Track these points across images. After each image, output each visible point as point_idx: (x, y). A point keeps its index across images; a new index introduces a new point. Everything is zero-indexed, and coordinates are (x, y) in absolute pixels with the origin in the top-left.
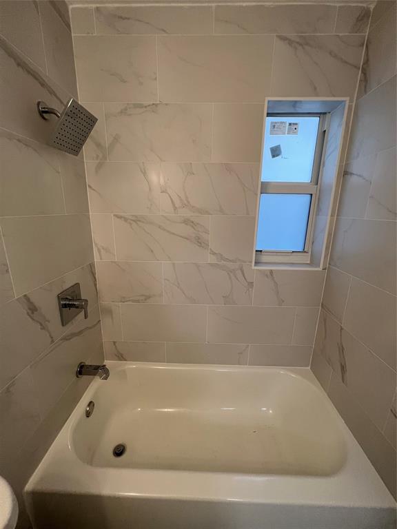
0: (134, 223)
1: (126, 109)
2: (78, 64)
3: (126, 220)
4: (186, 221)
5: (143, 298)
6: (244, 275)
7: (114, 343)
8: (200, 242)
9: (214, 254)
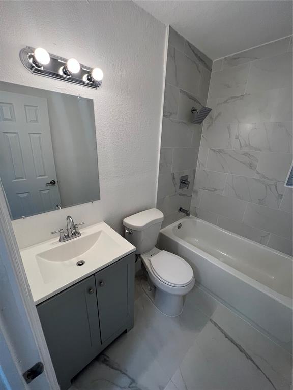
0: (218, 153)
1: (227, 100)
2: (211, 85)
3: (214, 151)
4: (245, 154)
5: (213, 190)
6: (277, 190)
7: (195, 208)
8: (251, 166)
9: (258, 173)
